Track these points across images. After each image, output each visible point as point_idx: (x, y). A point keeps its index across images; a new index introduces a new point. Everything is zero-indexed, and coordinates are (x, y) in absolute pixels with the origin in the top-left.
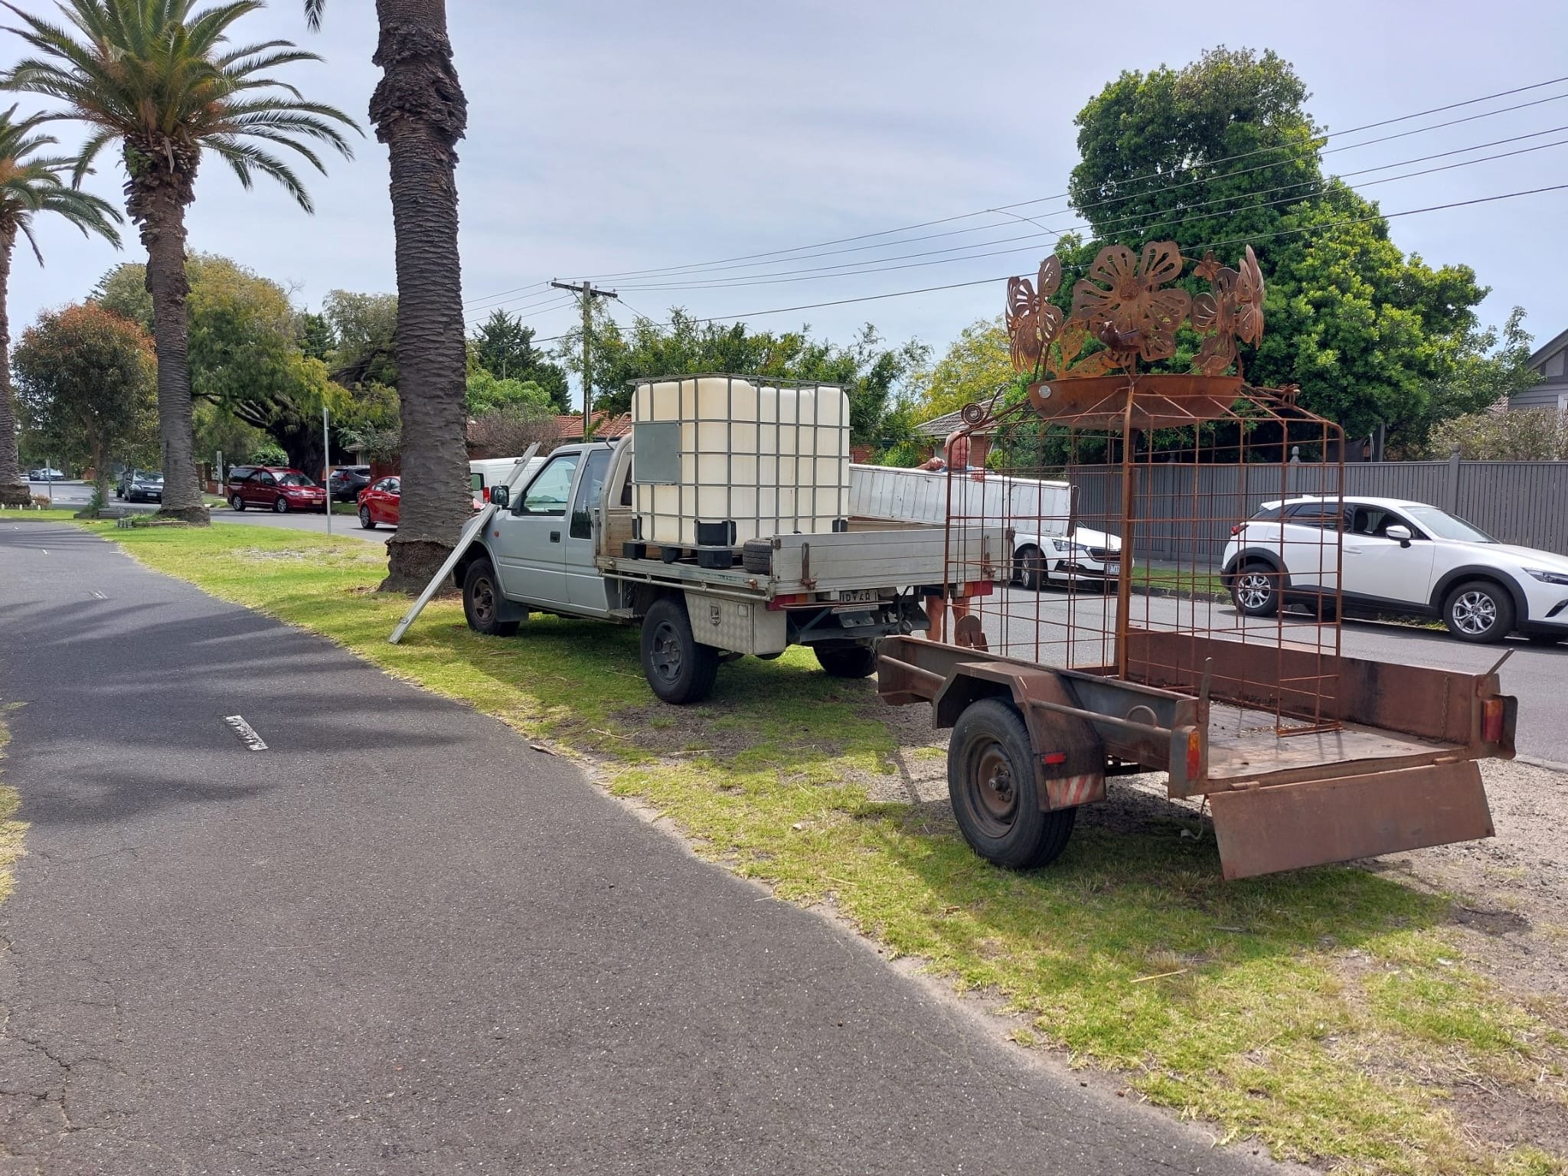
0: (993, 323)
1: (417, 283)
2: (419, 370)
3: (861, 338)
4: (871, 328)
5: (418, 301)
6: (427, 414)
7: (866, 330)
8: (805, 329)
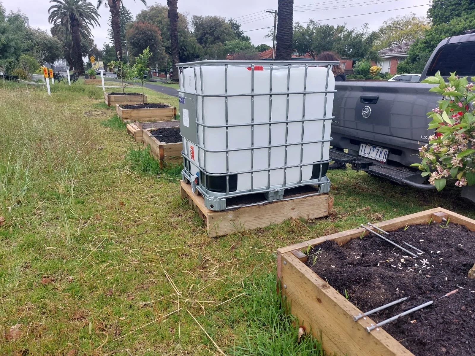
0: (395, 18)
1: (284, 18)
2: (283, 41)
3: (364, 27)
4: (366, 24)
5: (284, 23)
6: (283, 52)
7: (365, 25)
8: (345, 24)
